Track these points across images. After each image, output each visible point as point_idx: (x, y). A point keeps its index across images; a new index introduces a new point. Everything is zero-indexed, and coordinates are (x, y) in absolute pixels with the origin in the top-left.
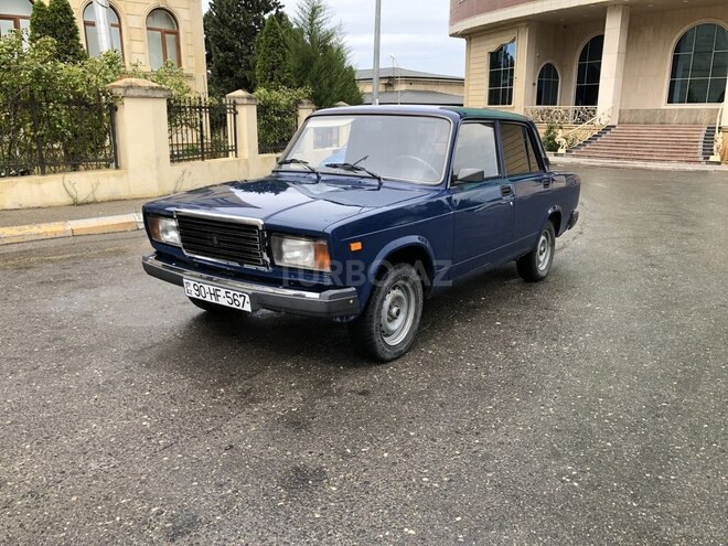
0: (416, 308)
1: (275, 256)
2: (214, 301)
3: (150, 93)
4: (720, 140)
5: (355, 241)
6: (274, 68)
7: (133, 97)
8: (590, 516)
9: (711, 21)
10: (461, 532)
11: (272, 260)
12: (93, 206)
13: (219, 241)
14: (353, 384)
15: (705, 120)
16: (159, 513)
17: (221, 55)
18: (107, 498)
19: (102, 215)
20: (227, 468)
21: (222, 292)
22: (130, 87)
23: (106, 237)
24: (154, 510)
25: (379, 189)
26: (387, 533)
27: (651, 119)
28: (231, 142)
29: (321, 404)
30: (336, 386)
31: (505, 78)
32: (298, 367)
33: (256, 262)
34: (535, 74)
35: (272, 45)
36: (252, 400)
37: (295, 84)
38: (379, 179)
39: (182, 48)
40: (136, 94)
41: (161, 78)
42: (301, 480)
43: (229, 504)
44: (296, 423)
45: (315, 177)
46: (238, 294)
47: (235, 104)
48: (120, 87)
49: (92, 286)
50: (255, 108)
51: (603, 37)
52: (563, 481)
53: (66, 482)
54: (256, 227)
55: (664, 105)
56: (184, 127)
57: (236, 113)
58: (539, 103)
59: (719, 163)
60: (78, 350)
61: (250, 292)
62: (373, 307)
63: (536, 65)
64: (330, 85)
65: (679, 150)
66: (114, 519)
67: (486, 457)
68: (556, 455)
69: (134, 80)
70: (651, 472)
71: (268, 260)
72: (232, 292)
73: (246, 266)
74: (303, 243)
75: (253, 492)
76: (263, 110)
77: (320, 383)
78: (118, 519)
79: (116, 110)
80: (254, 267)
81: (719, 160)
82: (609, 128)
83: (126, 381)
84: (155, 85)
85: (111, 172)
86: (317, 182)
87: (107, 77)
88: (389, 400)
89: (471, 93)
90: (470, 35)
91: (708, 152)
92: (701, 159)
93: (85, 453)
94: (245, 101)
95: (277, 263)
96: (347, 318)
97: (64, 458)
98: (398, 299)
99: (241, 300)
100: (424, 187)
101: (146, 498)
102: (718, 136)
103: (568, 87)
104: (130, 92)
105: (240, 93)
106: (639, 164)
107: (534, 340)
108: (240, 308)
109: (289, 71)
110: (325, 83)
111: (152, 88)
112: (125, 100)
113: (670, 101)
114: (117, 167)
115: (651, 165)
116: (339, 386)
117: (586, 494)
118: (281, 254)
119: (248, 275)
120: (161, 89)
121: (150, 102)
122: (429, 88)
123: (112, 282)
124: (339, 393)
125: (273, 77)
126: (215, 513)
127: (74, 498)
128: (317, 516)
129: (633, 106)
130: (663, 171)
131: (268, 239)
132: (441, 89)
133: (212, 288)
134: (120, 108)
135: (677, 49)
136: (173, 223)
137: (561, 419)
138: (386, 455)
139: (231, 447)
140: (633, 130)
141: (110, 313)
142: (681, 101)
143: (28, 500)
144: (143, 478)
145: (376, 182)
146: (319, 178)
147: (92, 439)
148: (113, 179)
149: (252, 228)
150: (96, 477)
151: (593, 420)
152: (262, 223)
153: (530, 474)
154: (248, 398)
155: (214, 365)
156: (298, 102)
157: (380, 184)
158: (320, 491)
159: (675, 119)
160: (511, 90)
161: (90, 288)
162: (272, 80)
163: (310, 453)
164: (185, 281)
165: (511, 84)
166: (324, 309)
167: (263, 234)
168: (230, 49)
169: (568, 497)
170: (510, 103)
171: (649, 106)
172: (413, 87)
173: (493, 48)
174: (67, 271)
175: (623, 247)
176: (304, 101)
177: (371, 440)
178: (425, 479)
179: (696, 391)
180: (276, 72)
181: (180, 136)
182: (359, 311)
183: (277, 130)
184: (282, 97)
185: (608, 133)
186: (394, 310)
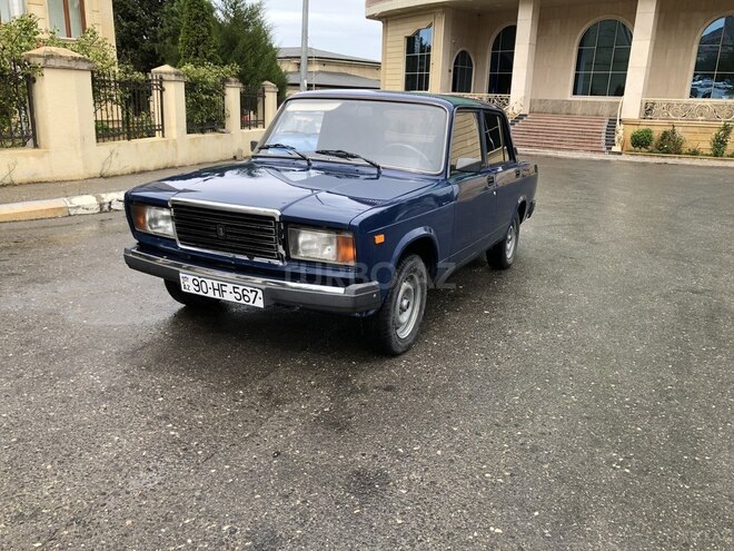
0: (422, 300)
1: (291, 249)
2: (217, 296)
3: (73, 64)
4: (621, 132)
5: (378, 233)
6: (199, 43)
7: (53, 68)
8: (653, 502)
9: (614, 17)
10: (545, 527)
11: (287, 253)
12: (11, 189)
13: (226, 233)
14: (375, 381)
15: (606, 111)
16: (232, 532)
17: (124, 24)
18: (166, 520)
19: (27, 200)
20: (285, 476)
21: (229, 287)
22: (50, 56)
23: (35, 224)
24: (225, 528)
25: (377, 178)
26: (476, 534)
27: (559, 109)
28: (157, 121)
29: (352, 403)
30: (358, 382)
31: (421, 64)
32: (310, 364)
33: (271, 255)
34: (451, 61)
35: (197, 18)
36: (278, 402)
37: (221, 62)
38: (378, 167)
39: (87, 14)
40: (58, 65)
41: (83, 47)
42: (366, 484)
43: (304, 515)
44: (336, 424)
45: (305, 163)
46: (249, 289)
47: (161, 80)
48: (39, 56)
49: (44, 281)
50: (183, 85)
51: (515, 28)
52: (614, 468)
53: (111, 503)
54: (273, 218)
55: (570, 97)
56: (109, 104)
57: (162, 90)
58: (454, 90)
59: (620, 154)
60: (60, 354)
61: (264, 287)
62: (391, 301)
63: (452, 52)
64: (256, 65)
65: (584, 139)
66: (185, 542)
67: (534, 449)
68: (597, 443)
69: (54, 49)
70: (686, 454)
71: (283, 253)
72: (242, 288)
73: (256, 259)
74: (324, 235)
75: (323, 500)
76: (190, 88)
77: (340, 381)
78: (189, 541)
79: (35, 81)
80: (266, 261)
81: (620, 150)
82: (521, 117)
83: (132, 387)
84: (77, 55)
85: (29, 150)
86: (308, 169)
87: (23, 44)
88: (417, 395)
89: (387, 77)
90: (388, 18)
91: (610, 143)
92: (604, 149)
93: (120, 470)
94: (173, 77)
95: (293, 256)
96: (367, 312)
97: (97, 479)
98: (407, 291)
99: (252, 295)
100: (425, 177)
101: (210, 515)
102: (619, 127)
103: (482, 75)
104: (51, 62)
105: (166, 68)
106: (550, 153)
107: (527, 328)
108: (250, 303)
109: (215, 47)
110: (251, 63)
111: (75, 59)
112: (45, 71)
113: (575, 93)
114: (36, 146)
115: (561, 154)
116: (361, 382)
117: (641, 481)
118: (296, 246)
119: (260, 269)
120: (85, 60)
121: (73, 74)
122: (342, 70)
123: (66, 276)
124: (364, 390)
125: (196, 53)
126: (294, 527)
127: (129, 522)
128: (400, 522)
129: (542, 96)
130: (573, 159)
131: (285, 231)
132: (354, 71)
133: (216, 283)
134: (39, 79)
135: (581, 44)
136: (166, 213)
137: (586, 406)
138: (439, 452)
139: (279, 454)
140: (544, 119)
141: (79, 310)
142: (585, 93)
143: (75, 528)
144: (197, 494)
145: (375, 171)
146: (309, 164)
147: (121, 454)
148: (32, 159)
149: (268, 219)
150: (143, 496)
151: (614, 406)
152: (279, 213)
153: (583, 464)
154: (272, 400)
155: (220, 366)
156: (225, 80)
157: (379, 173)
158: (391, 495)
159: (579, 111)
160: (427, 76)
161: (42, 283)
162: (196, 55)
163: (364, 455)
164: (181, 275)
165: (428, 70)
166: (350, 304)
167: (280, 226)
168: (133, 18)
169: (626, 484)
170: (427, 89)
171: (557, 96)
172: (326, 68)
173: (410, 33)
174: (6, 263)
175: (567, 234)
176: (232, 79)
177: (418, 437)
178: (487, 475)
179: (691, 374)
180: (201, 47)
181: (104, 112)
182: (379, 305)
183: (204, 109)
184: (209, 73)
185: (520, 122)
186: (405, 302)
